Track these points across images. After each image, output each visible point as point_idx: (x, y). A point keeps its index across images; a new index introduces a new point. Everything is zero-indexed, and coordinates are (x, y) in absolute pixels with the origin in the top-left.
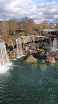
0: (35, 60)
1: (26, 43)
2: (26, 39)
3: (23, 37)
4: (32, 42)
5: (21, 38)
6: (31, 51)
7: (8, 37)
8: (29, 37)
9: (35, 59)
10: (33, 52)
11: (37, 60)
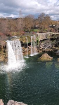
0: (50, 58)
1: (41, 40)
2: (41, 36)
3: (38, 34)
4: (48, 39)
5: (36, 35)
6: (46, 49)
7: (23, 34)
8: (44, 34)
9: (50, 57)
10: (48, 50)
11: (52, 58)
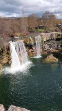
0: (55, 60)
1: (46, 40)
2: (46, 36)
3: (42, 34)
4: (53, 39)
5: (40, 35)
6: (51, 50)
7: (27, 34)
8: (49, 34)
9: (55, 58)
10: (53, 51)
11: (58, 60)
